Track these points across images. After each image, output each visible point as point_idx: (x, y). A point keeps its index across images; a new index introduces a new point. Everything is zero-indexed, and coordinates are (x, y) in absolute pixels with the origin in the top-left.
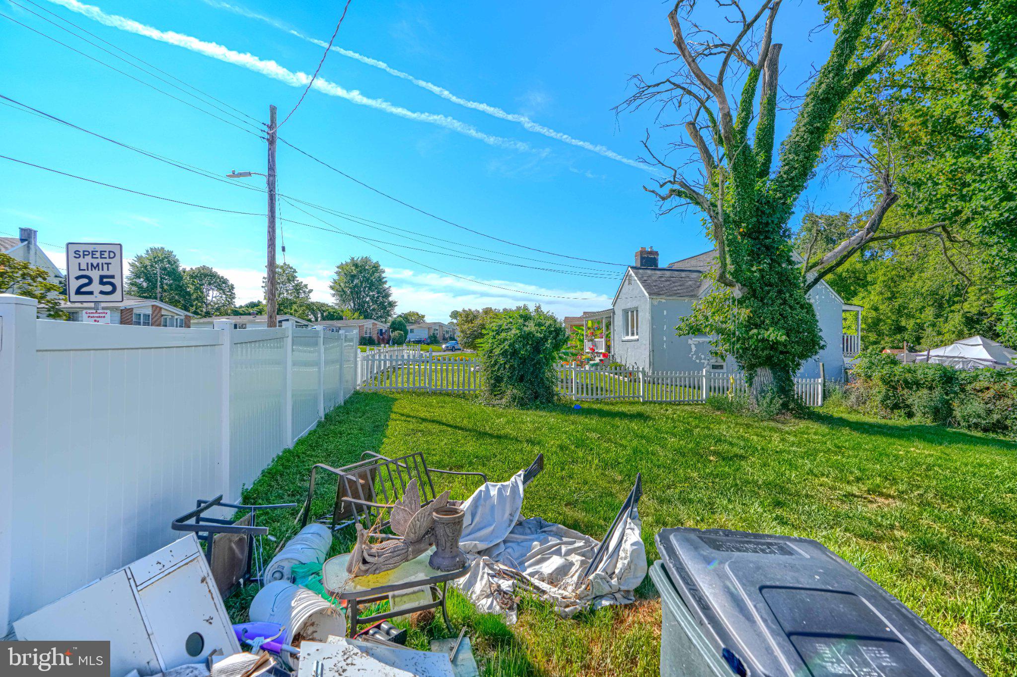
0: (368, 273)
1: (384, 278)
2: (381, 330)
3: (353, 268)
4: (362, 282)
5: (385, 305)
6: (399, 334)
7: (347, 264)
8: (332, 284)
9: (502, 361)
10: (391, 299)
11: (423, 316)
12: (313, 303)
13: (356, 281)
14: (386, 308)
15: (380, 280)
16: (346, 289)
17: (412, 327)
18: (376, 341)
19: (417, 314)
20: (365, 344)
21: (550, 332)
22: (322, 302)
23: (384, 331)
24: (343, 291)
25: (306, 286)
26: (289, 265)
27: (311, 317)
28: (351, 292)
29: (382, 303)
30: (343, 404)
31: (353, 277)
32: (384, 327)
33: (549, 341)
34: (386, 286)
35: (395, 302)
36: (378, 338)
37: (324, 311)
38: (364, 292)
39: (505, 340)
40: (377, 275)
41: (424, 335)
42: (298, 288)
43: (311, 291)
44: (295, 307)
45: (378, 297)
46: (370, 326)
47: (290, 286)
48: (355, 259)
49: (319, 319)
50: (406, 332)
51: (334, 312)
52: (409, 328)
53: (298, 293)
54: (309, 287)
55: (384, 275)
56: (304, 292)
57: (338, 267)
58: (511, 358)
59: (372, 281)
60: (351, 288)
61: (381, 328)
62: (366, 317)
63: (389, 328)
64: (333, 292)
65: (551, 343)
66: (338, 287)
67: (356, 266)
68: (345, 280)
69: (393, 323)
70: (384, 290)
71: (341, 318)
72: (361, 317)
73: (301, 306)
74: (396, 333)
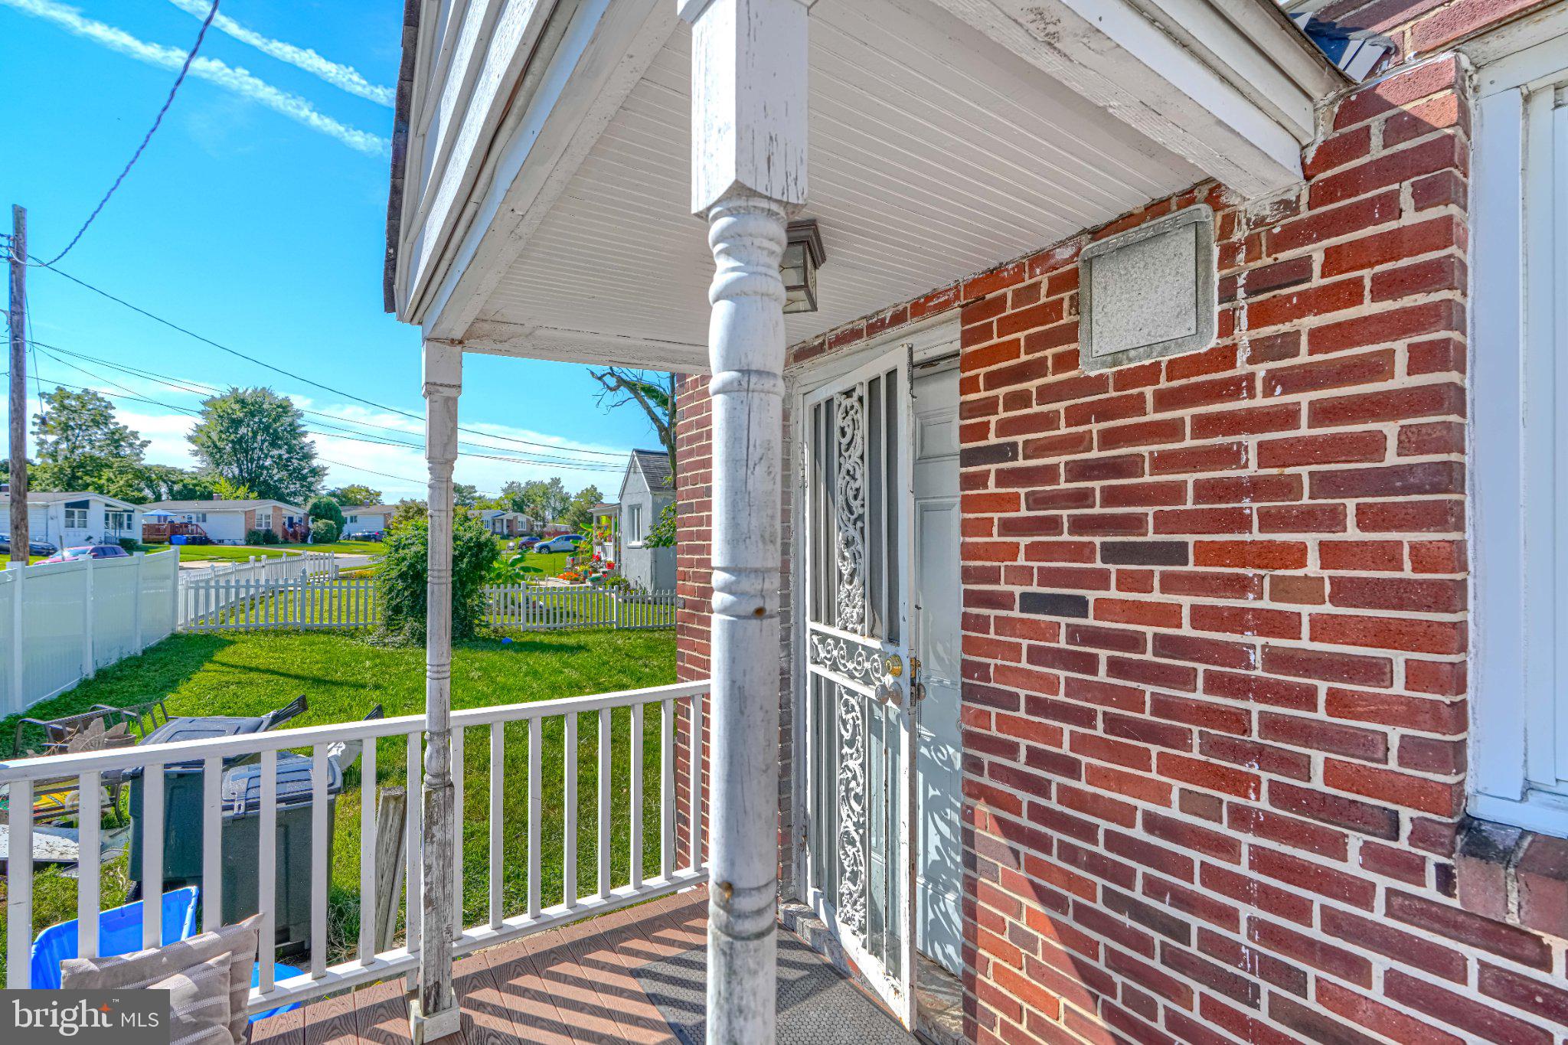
0: (269, 416)
1: (300, 426)
2: (291, 519)
3: (237, 407)
4: (255, 434)
5: (306, 474)
6: (327, 525)
7: (223, 399)
8: (191, 433)
9: (400, 585)
10: (315, 463)
11: (379, 494)
12: (149, 469)
13: (243, 430)
14: (304, 478)
15: (294, 430)
16: (220, 444)
17: (353, 512)
18: (280, 538)
19: (367, 491)
20: (256, 543)
21: (470, 549)
22: (169, 465)
23: (295, 520)
24: (216, 446)
25: (135, 434)
26: (95, 394)
27: (147, 493)
28: (234, 449)
29: (298, 470)
30: (140, 654)
31: (236, 423)
32: (297, 513)
33: (466, 560)
34: (306, 440)
35: (325, 469)
36: (285, 532)
37: (174, 482)
38: (261, 450)
39: (404, 559)
40: (287, 420)
41: (377, 526)
42: (117, 438)
43: (145, 444)
44: (107, 473)
45: (289, 460)
46: (267, 512)
47: (99, 434)
48: (241, 391)
49: (164, 497)
50: (341, 522)
51: (195, 485)
52: (346, 513)
53: (116, 448)
54: (142, 437)
55: (300, 422)
56: (131, 445)
57: (204, 403)
58: (413, 583)
59: (275, 430)
60: (232, 441)
61: (290, 514)
62: (262, 495)
63: (307, 515)
64: (194, 448)
65: (469, 562)
66: (205, 439)
67: (242, 402)
68: (219, 428)
69: (315, 506)
70: (302, 448)
71: (208, 496)
72: (252, 495)
73: (121, 473)
74: (321, 524)
